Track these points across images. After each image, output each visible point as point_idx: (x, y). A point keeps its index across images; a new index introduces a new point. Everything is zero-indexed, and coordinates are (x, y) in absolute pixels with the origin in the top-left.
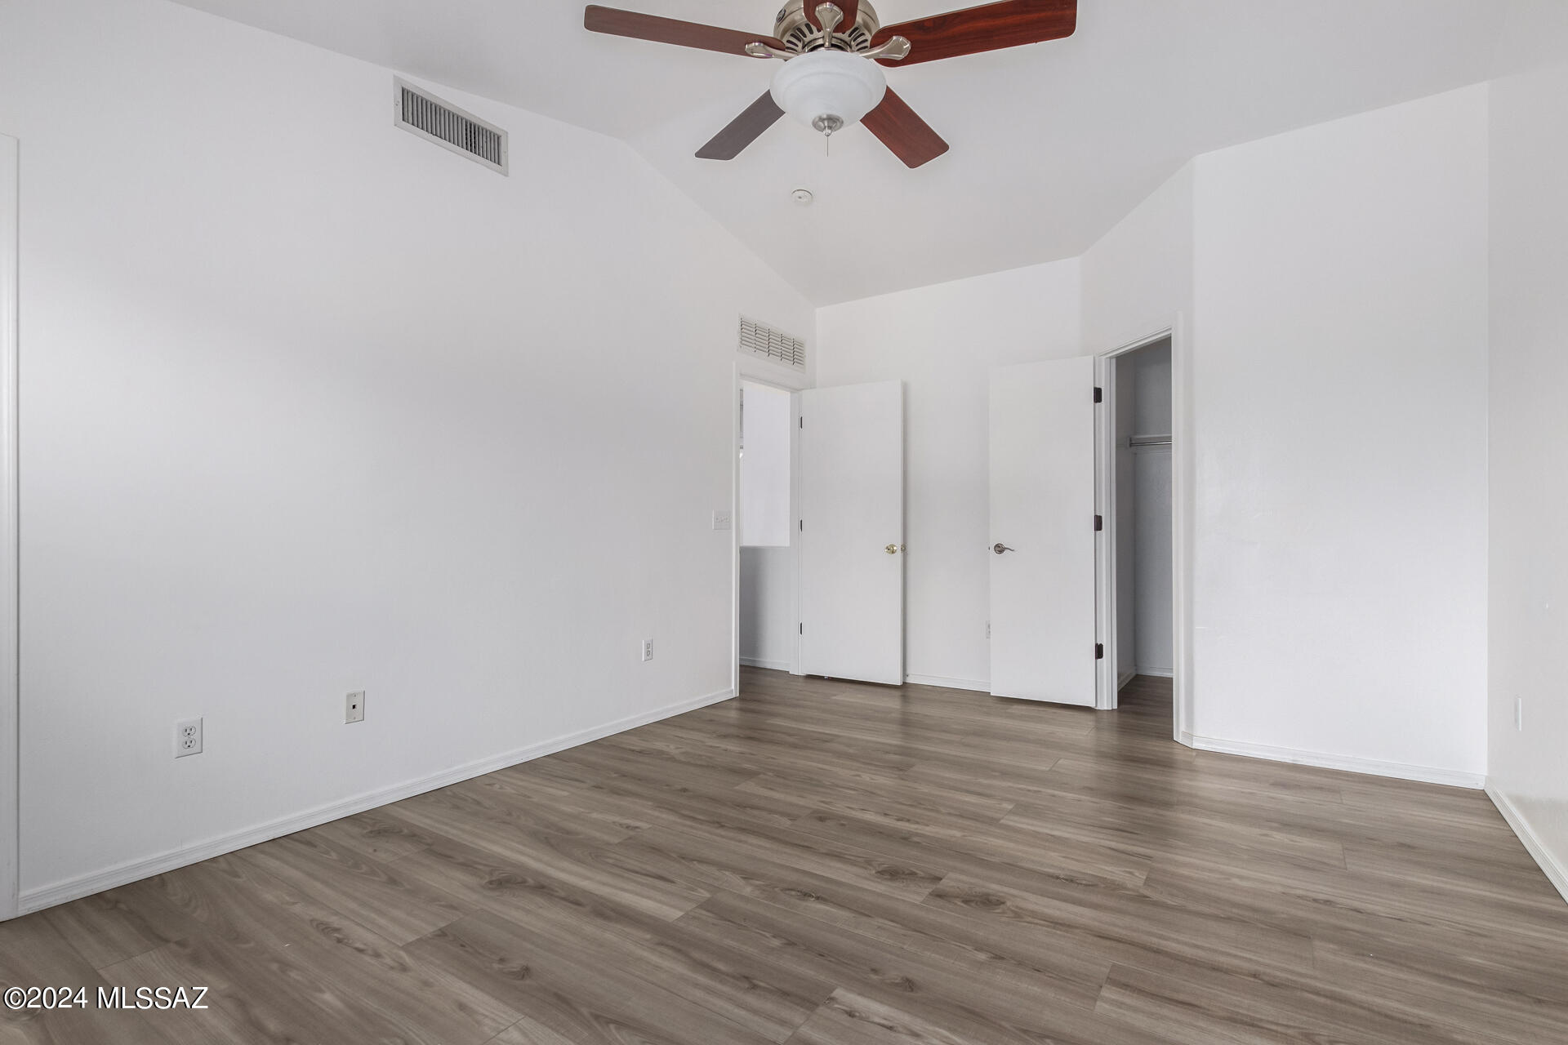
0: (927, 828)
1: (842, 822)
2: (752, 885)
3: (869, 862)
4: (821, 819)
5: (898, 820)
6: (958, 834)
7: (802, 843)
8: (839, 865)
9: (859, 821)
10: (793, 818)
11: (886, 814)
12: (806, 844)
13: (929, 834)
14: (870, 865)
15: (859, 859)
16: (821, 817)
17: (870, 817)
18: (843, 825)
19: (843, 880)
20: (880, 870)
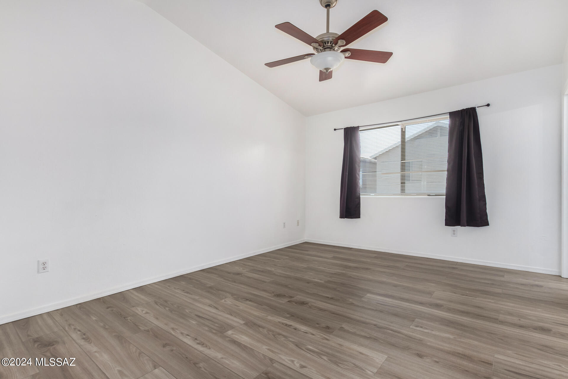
0: (280, 320)
1: (317, 325)
2: (350, 302)
3: (310, 307)
4: (328, 328)
5: (291, 325)
6: (269, 318)
7: (335, 315)
8: (321, 307)
9: (309, 326)
10: (342, 329)
11: (295, 329)
12: (334, 315)
13: (280, 317)
14: (310, 306)
15: (314, 308)
16: (328, 329)
17: (303, 328)
18: (318, 324)
19: (320, 302)
20: (307, 305)
